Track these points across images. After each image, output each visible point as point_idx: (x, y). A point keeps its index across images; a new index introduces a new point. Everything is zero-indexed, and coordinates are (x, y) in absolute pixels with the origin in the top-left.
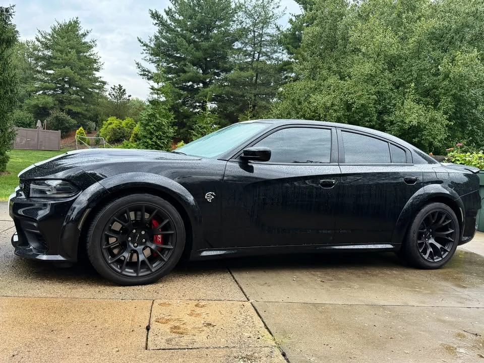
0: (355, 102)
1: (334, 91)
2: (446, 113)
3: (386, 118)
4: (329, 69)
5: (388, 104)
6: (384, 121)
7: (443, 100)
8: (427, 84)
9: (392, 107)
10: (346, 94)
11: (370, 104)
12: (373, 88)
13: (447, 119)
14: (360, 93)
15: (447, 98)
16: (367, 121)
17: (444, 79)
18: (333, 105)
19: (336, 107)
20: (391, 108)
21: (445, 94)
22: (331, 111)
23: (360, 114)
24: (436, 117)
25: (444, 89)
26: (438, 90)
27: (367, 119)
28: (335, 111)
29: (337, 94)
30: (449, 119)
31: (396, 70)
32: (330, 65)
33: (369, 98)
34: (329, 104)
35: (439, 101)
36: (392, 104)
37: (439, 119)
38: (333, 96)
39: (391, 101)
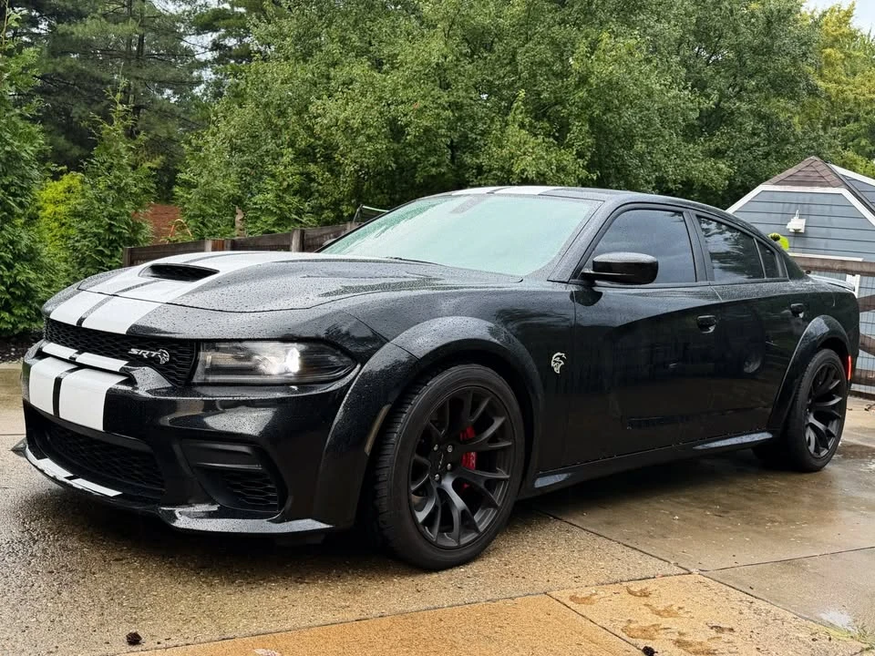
0: (411, 122)
1: (363, 95)
2: (580, 155)
3: (468, 159)
4: (343, 40)
5: (472, 129)
6: (462, 166)
7: (575, 128)
8: (545, 95)
9: (479, 137)
10: (392, 104)
11: (440, 128)
12: (445, 94)
13: (584, 167)
14: (420, 104)
15: (582, 125)
16: (433, 165)
17: (577, 86)
18: (364, 124)
19: (371, 131)
20: (476, 139)
21: (578, 116)
22: (361, 139)
23: (420, 149)
24: (565, 163)
25: (577, 106)
26: (565, 108)
27: (433, 160)
28: (369, 138)
29: (372, 101)
30: (588, 168)
31: (479, 57)
32: (344, 34)
33: (438, 114)
34: (356, 123)
35: (569, 131)
36: (478, 131)
37: (571, 167)
38: (364, 105)
39: (476, 124)
